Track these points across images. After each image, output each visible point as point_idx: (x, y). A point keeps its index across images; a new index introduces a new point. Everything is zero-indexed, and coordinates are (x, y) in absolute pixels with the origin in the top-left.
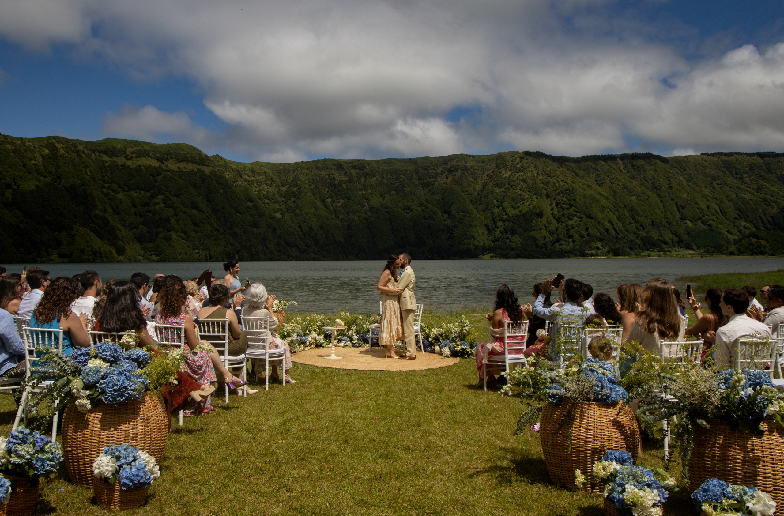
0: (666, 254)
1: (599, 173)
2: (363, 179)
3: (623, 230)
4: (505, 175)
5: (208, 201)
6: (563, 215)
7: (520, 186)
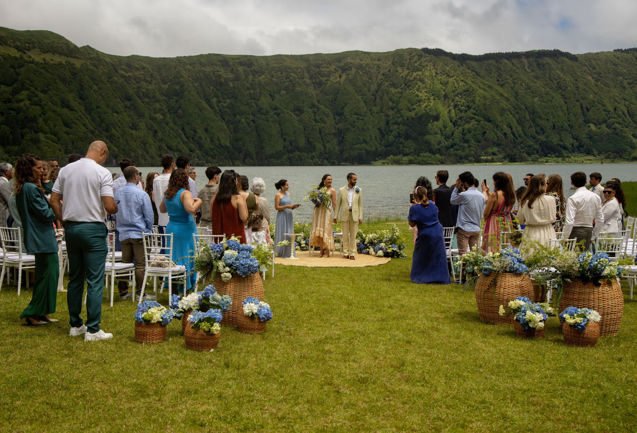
0: (564, 160)
1: (502, 72)
2: (251, 77)
3: (522, 135)
4: (402, 75)
5: (81, 98)
6: (460, 118)
7: (417, 86)
